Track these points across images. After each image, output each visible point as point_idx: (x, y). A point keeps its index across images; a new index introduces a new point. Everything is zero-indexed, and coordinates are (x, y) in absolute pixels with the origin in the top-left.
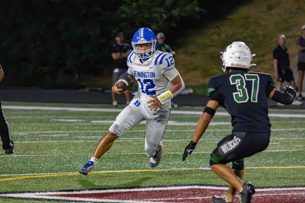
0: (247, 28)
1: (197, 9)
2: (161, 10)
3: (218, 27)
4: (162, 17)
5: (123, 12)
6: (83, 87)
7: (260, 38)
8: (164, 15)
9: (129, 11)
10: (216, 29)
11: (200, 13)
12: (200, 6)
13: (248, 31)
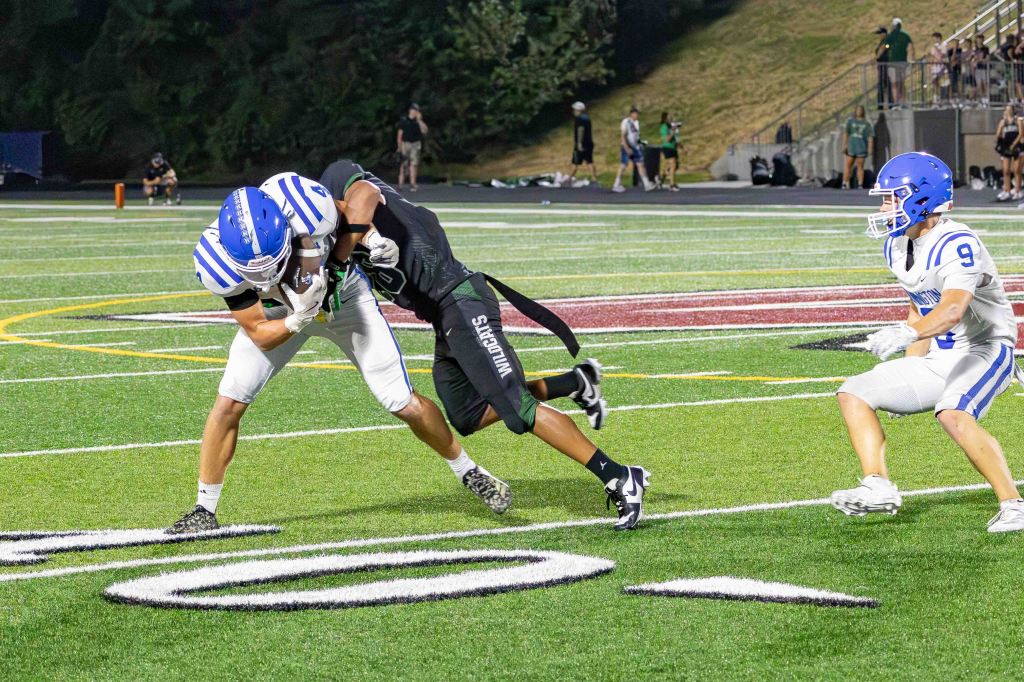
0: (670, 96)
1: (604, 71)
2: (553, 73)
3: (632, 95)
4: (553, 82)
5: (499, 76)
6: (444, 180)
7: (687, 110)
8: (556, 80)
9: (508, 75)
10: (629, 98)
11: (607, 77)
12: (607, 66)
13: (672, 101)
